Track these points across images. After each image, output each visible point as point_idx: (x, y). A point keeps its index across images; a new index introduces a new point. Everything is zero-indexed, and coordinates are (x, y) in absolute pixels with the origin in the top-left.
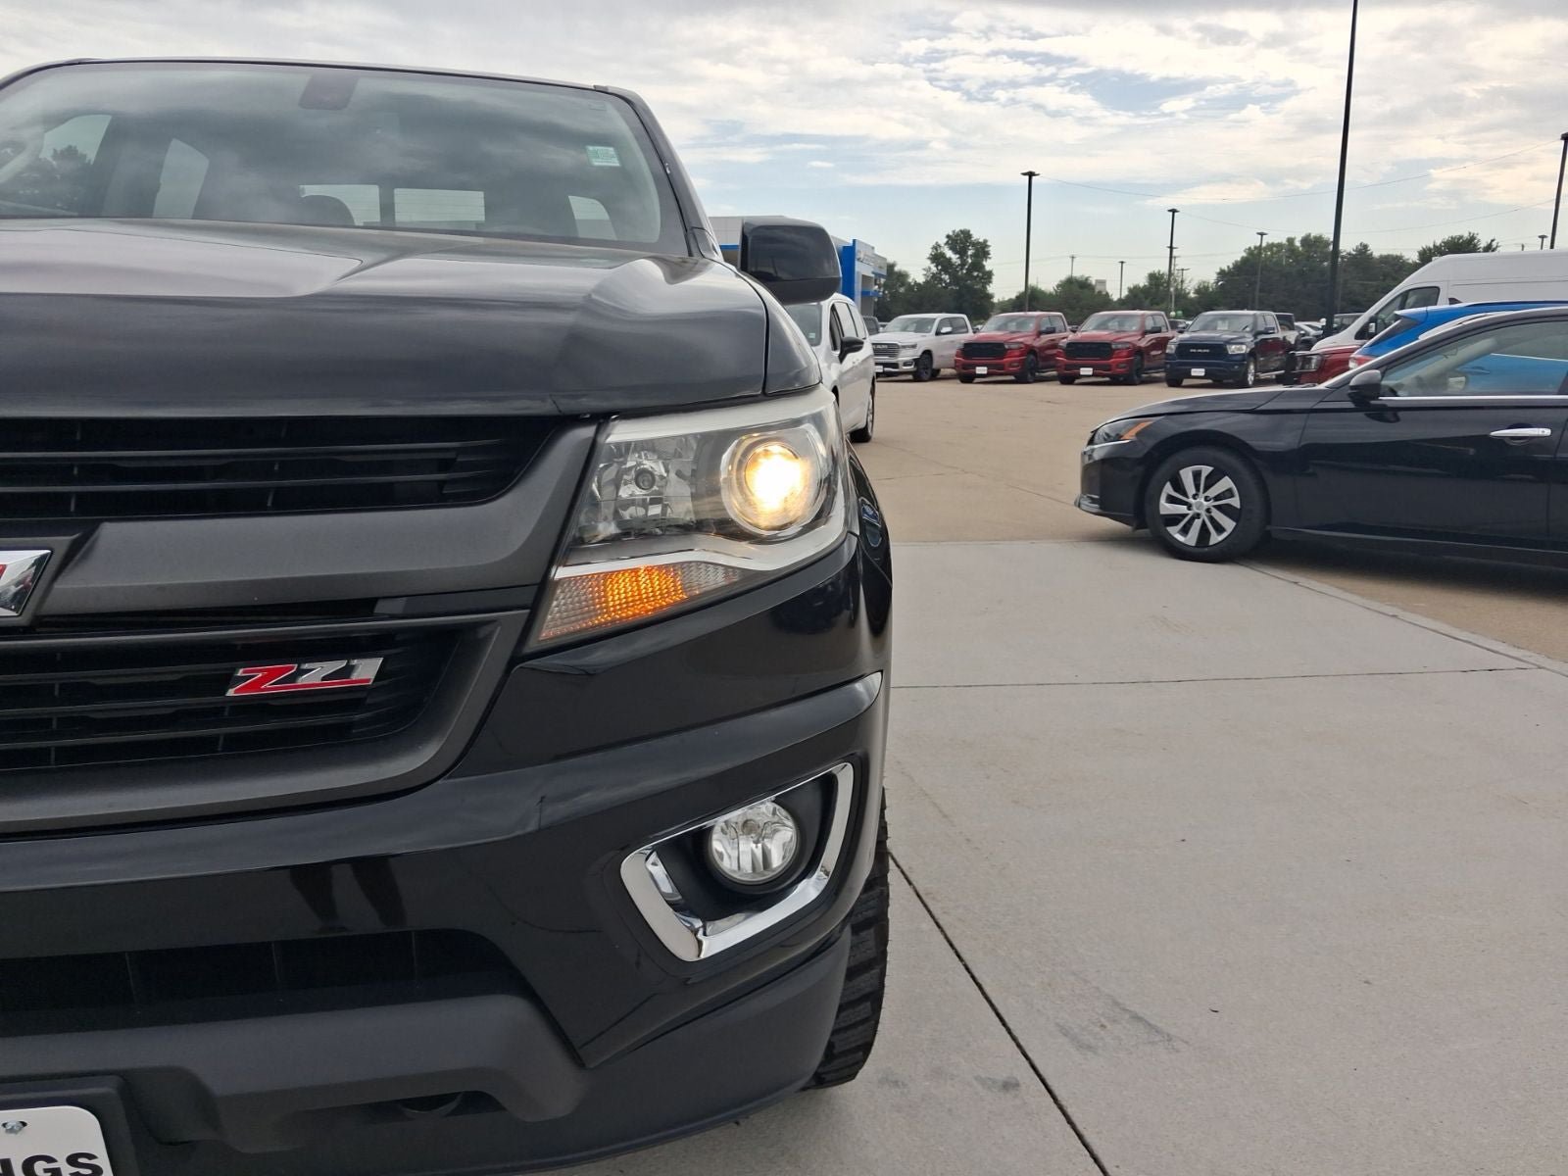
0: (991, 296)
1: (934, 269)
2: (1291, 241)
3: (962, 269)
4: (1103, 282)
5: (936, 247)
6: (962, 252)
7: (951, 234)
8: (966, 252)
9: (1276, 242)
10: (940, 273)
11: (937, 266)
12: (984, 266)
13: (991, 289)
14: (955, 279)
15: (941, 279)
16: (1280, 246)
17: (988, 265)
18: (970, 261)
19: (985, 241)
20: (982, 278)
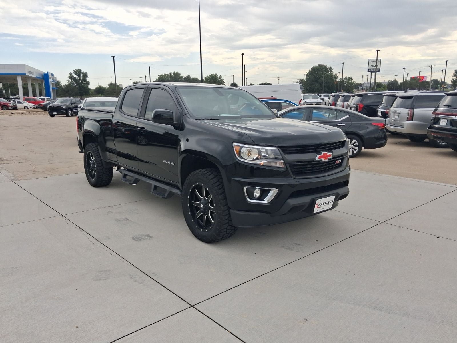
0: (90, 89)
1: (70, 81)
2: (170, 73)
3: (80, 81)
4: (121, 85)
5: (70, 74)
6: (79, 76)
7: (75, 70)
8: (80, 76)
9: (167, 74)
10: (73, 82)
11: (71, 80)
12: (86, 80)
13: (90, 87)
14: (78, 84)
15: (73, 84)
16: (167, 75)
17: (88, 80)
18: (82, 78)
19: (86, 73)
20: (86, 83)
